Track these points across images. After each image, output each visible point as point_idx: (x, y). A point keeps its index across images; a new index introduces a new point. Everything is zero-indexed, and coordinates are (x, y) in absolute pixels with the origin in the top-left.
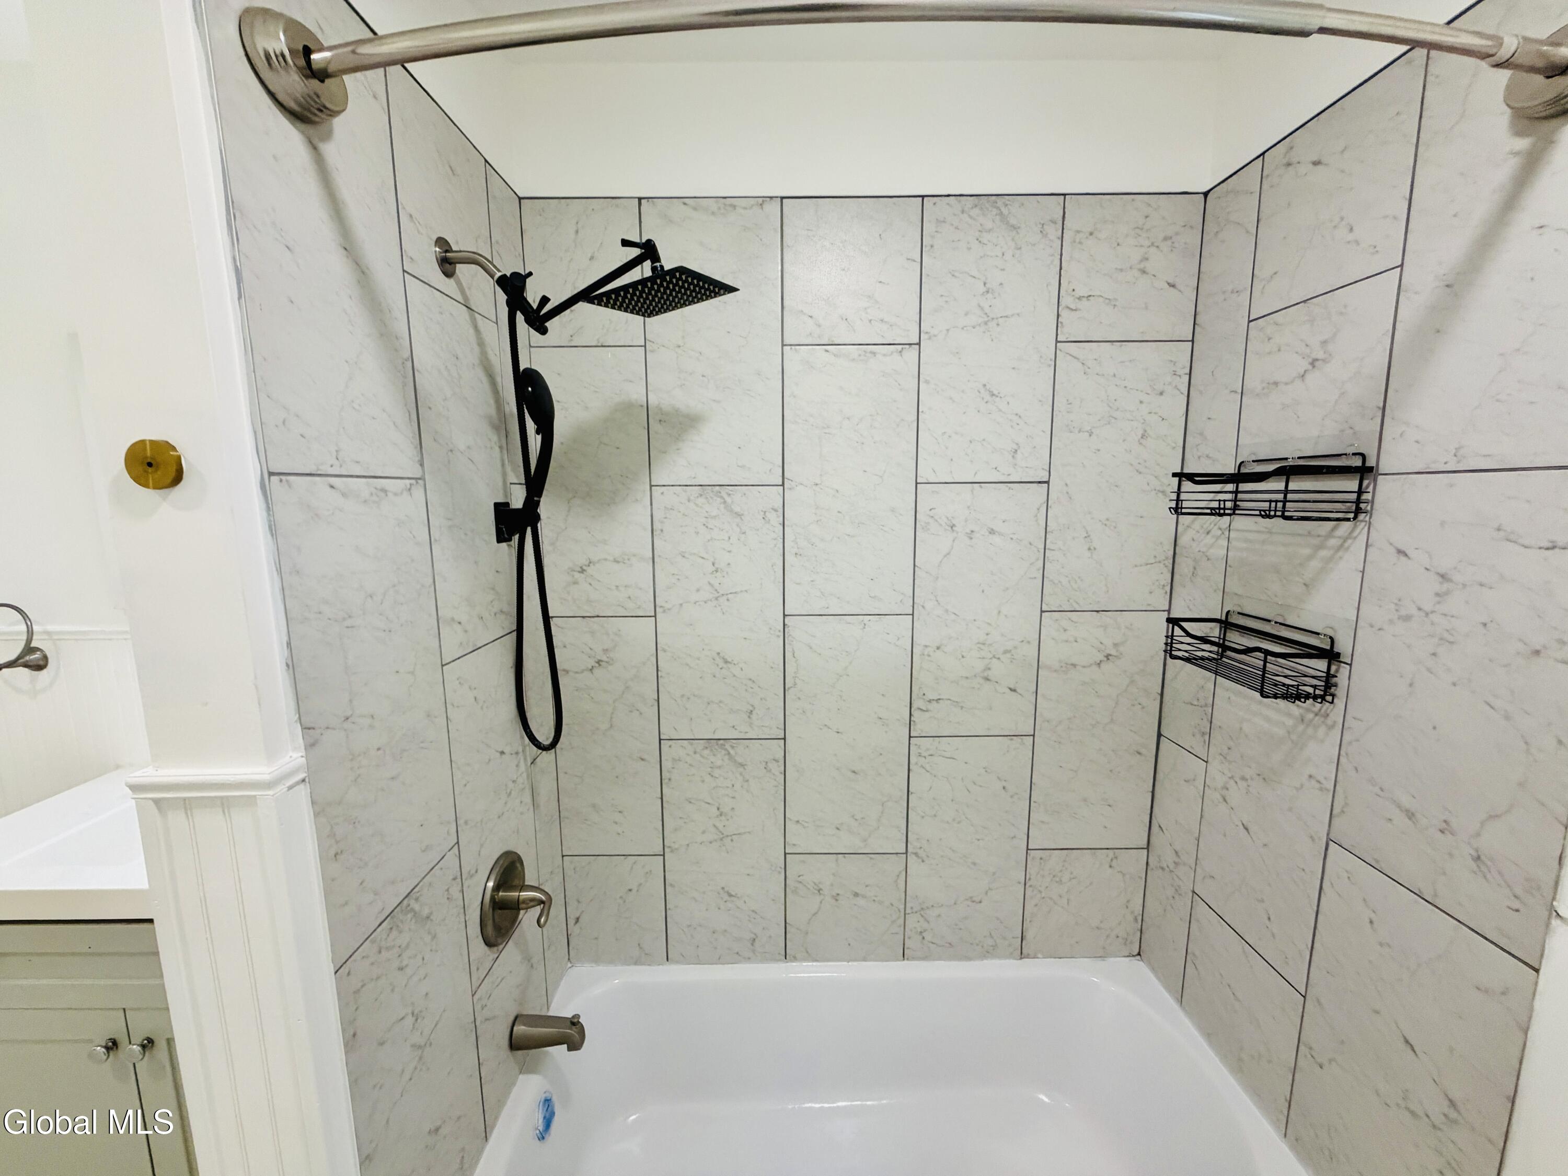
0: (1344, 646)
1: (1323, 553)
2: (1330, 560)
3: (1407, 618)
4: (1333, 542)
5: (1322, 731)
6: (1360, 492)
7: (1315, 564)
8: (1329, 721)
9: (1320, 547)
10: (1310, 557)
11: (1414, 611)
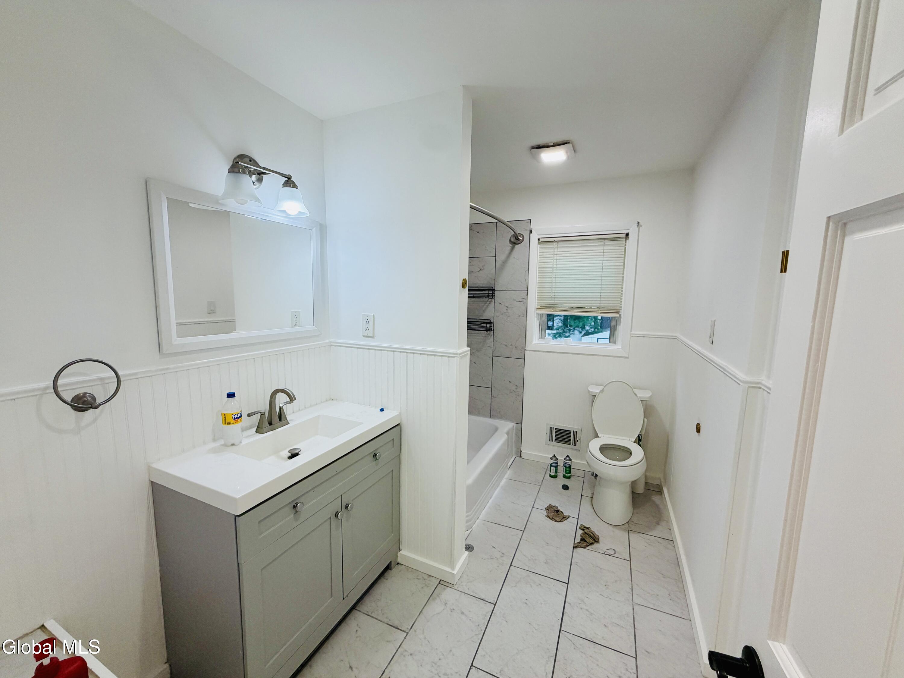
0: (492, 321)
1: (487, 305)
2: (488, 306)
3: (502, 314)
4: (488, 302)
5: (489, 337)
6: (493, 293)
7: (485, 307)
8: (491, 335)
9: (485, 304)
10: (483, 306)
11: (503, 313)
